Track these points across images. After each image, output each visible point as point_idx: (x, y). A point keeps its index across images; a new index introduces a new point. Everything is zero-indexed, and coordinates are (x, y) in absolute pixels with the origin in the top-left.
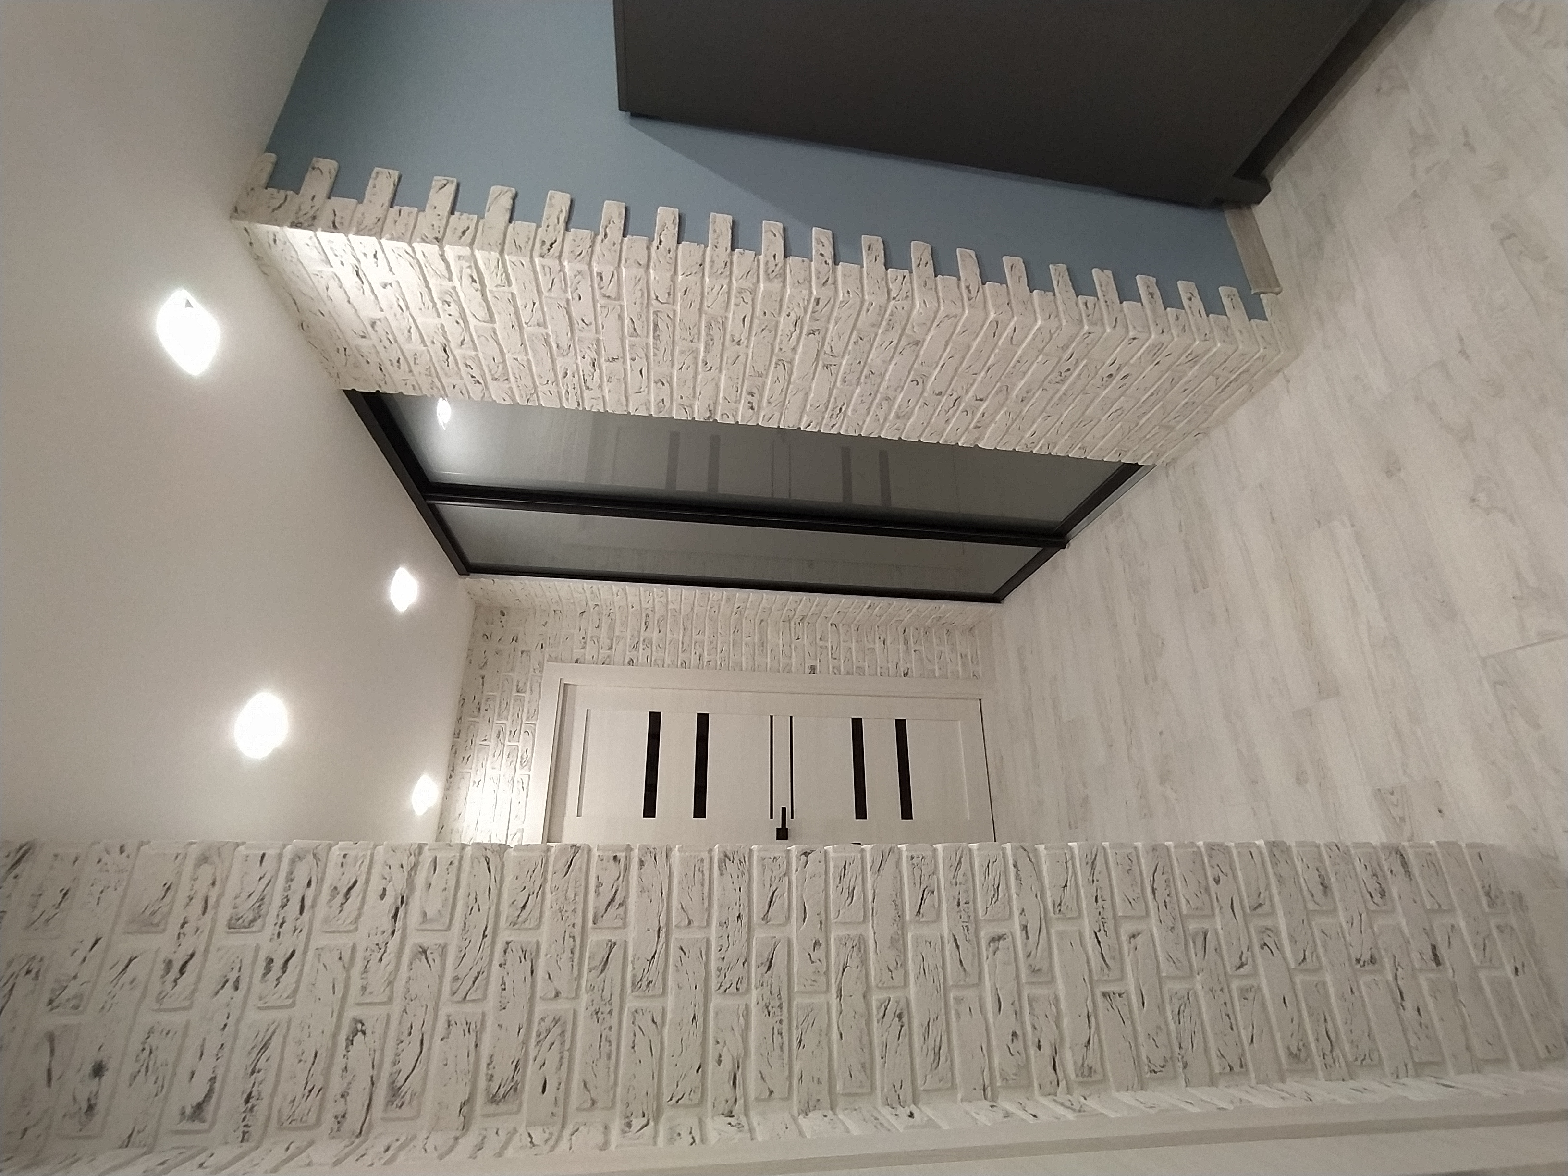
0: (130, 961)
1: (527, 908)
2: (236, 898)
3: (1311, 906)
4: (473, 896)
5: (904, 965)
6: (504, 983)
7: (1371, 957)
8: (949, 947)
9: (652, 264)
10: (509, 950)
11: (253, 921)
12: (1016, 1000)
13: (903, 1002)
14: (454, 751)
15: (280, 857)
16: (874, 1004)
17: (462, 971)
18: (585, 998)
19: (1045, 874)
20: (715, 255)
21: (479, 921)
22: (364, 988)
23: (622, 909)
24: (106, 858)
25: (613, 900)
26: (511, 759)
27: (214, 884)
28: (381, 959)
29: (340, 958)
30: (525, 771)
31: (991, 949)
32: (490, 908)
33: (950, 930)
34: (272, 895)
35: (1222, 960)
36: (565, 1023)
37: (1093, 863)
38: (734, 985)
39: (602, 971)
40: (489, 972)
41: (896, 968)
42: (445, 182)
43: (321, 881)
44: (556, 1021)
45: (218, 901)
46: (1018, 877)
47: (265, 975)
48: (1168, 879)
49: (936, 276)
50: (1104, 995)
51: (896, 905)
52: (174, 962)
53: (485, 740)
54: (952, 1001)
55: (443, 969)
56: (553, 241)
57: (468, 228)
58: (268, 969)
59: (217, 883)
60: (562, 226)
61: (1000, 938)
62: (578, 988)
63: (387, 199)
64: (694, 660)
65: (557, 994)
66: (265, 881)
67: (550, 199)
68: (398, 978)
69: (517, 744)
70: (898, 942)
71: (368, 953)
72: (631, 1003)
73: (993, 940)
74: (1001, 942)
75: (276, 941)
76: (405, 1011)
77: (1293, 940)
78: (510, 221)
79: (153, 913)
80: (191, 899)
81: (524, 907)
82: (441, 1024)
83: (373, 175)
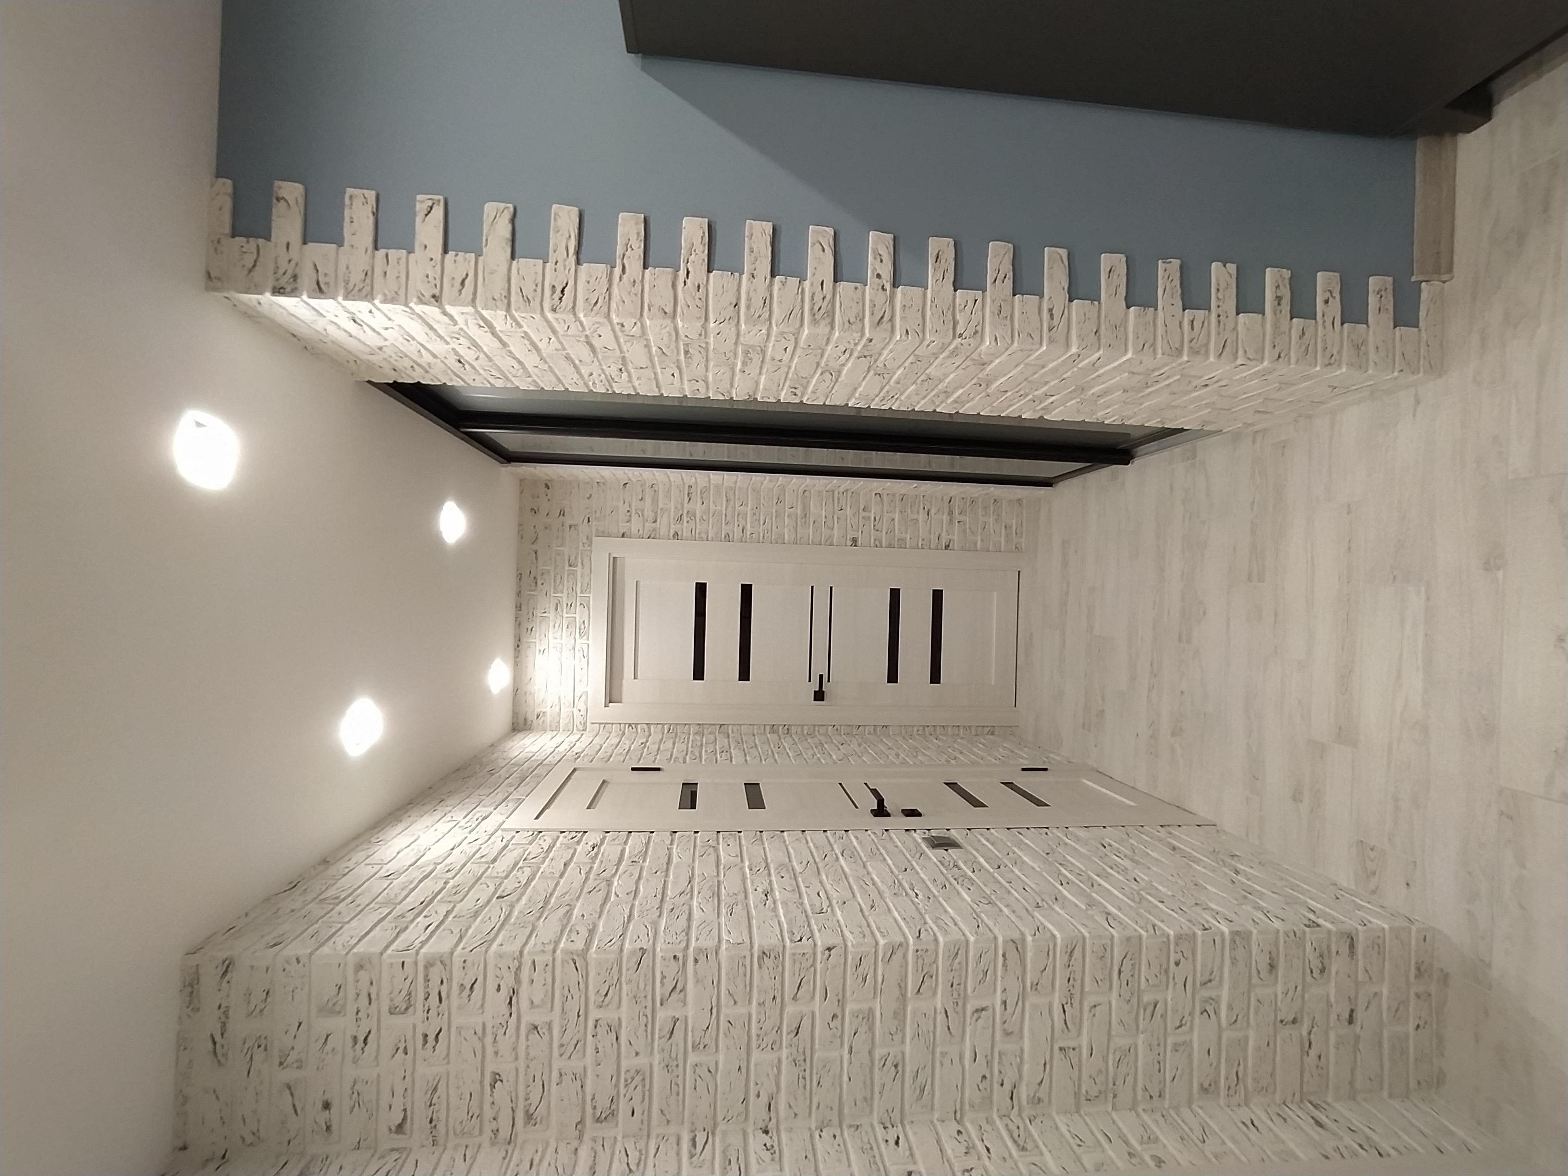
0: (327, 1036)
1: (609, 995)
2: (391, 993)
3: (1255, 980)
4: (566, 989)
5: (903, 1031)
6: (597, 1048)
7: (1294, 1019)
8: (940, 1017)
9: (679, 310)
10: (598, 1026)
11: (407, 1009)
12: (989, 1054)
13: (900, 1056)
14: (518, 623)
15: (416, 963)
16: (877, 1057)
17: (565, 1040)
18: (657, 1057)
19: (1029, 960)
20: (752, 289)
21: (573, 1006)
22: (496, 1053)
23: (682, 994)
24: (288, 968)
25: (675, 987)
26: (570, 629)
27: (372, 983)
28: (505, 1033)
29: (475, 1033)
30: (584, 641)
31: (974, 1018)
32: (580, 997)
33: (943, 1004)
34: (416, 990)
35: (1166, 1025)
36: (644, 1074)
37: (1071, 952)
38: (770, 1046)
39: (670, 1038)
40: (585, 1040)
41: (896, 1033)
42: (430, 203)
43: (450, 980)
44: (638, 1072)
45: (378, 994)
46: (1005, 965)
47: (424, 1045)
48: (1135, 963)
49: (1014, 295)
50: (1061, 1049)
51: (900, 987)
52: (358, 1037)
53: (545, 612)
54: (938, 1055)
55: (551, 1038)
56: (564, 285)
57: (467, 275)
58: (425, 1041)
59: (374, 982)
60: (572, 259)
61: (983, 1009)
62: (652, 1049)
63: (369, 241)
64: (738, 531)
65: (637, 1054)
66: (409, 981)
67: (555, 219)
68: (520, 1044)
69: (574, 615)
70: (899, 1015)
71: (495, 1029)
72: (692, 1058)
73: (977, 1011)
74: (983, 1012)
75: (426, 1023)
76: (528, 1067)
77: (1230, 1008)
78: (513, 257)
79: (334, 1004)
80: (358, 995)
81: (606, 994)
82: (555, 1074)
83: (347, 201)
